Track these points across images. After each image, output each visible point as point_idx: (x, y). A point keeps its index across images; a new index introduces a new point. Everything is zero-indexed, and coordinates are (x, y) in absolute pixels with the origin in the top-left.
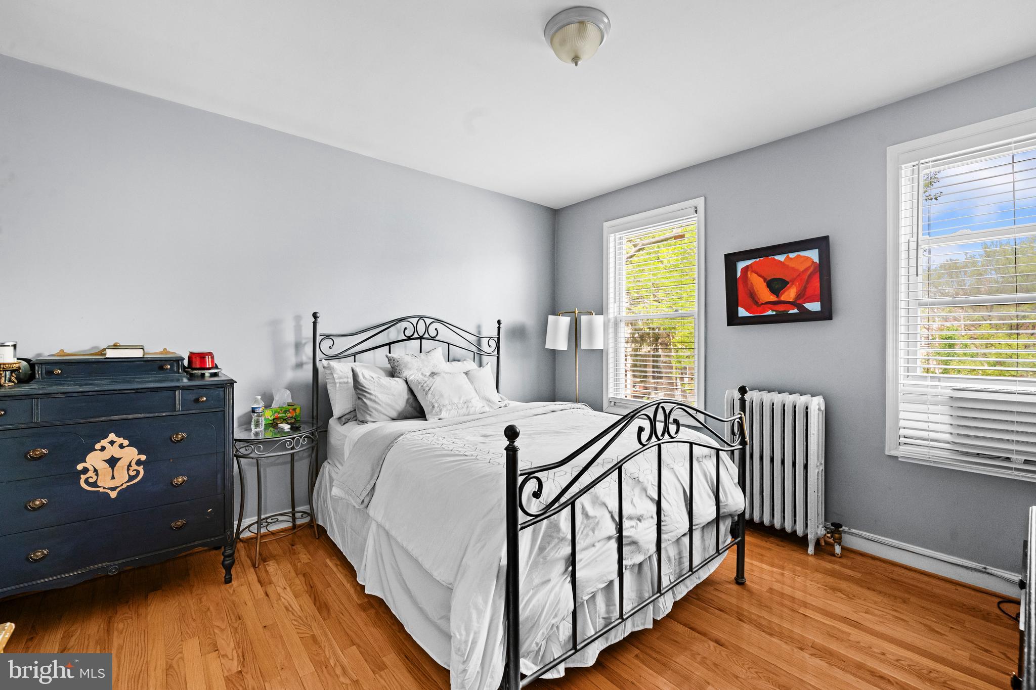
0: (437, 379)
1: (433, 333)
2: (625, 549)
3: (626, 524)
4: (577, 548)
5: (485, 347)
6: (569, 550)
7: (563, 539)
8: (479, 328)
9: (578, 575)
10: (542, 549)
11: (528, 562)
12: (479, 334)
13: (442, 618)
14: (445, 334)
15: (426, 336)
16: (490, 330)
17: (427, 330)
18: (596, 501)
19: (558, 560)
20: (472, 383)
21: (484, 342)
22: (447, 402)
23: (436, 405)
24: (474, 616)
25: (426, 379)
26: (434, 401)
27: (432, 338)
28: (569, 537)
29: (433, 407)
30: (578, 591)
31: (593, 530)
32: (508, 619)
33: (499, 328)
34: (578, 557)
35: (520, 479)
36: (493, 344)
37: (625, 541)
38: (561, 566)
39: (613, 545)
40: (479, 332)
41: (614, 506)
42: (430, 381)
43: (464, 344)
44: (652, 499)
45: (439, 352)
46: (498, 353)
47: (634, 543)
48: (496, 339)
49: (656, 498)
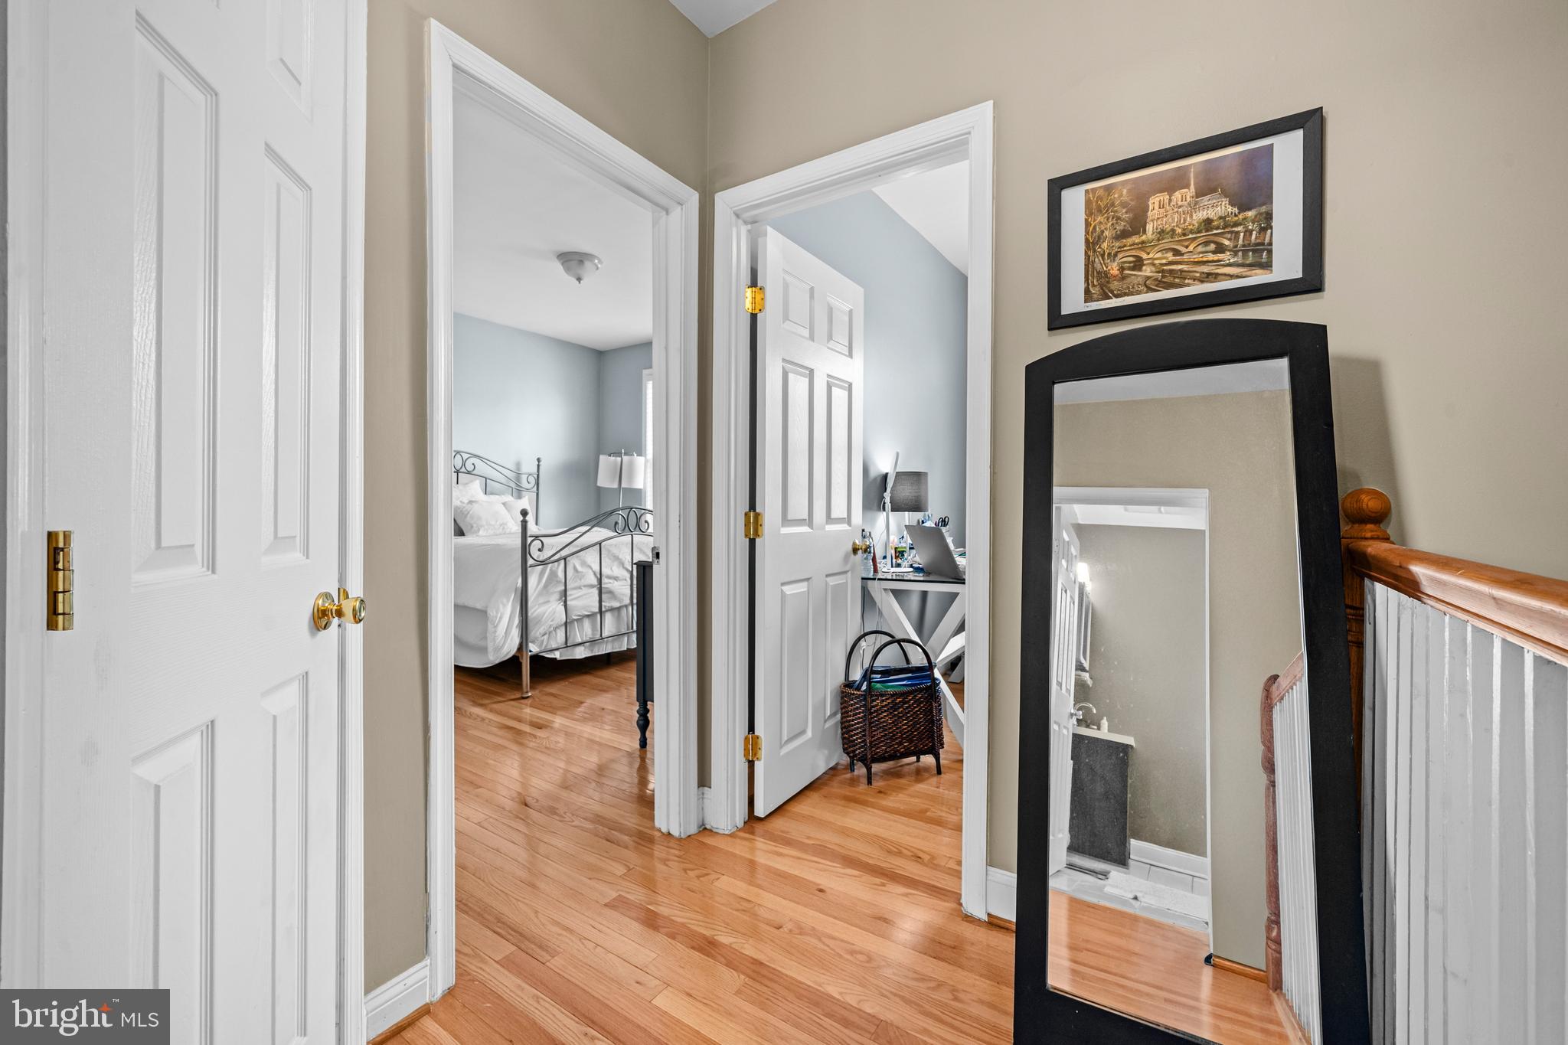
0: (476, 506)
1: (469, 467)
2: (603, 596)
3: (605, 580)
4: (568, 587)
5: (524, 484)
6: (563, 588)
7: (559, 582)
8: (518, 465)
9: (568, 603)
10: (546, 586)
11: (535, 590)
12: (519, 470)
13: (481, 639)
14: (482, 468)
15: (463, 470)
16: (530, 467)
17: (464, 464)
18: (584, 564)
19: (556, 592)
20: (509, 511)
21: (524, 477)
22: (484, 523)
23: (475, 525)
24: (501, 606)
25: (464, 505)
26: (472, 522)
27: (469, 473)
28: (563, 581)
29: (472, 527)
30: (568, 612)
31: (580, 580)
32: (522, 616)
33: (538, 466)
34: (568, 593)
35: (529, 540)
36: (532, 481)
37: (603, 591)
38: (556, 596)
39: (595, 591)
40: (518, 469)
41: (596, 568)
42: (468, 507)
43: (503, 480)
44: (627, 570)
45: (476, 486)
46: (538, 489)
47: (610, 592)
48: (536, 476)
49: (630, 569)
